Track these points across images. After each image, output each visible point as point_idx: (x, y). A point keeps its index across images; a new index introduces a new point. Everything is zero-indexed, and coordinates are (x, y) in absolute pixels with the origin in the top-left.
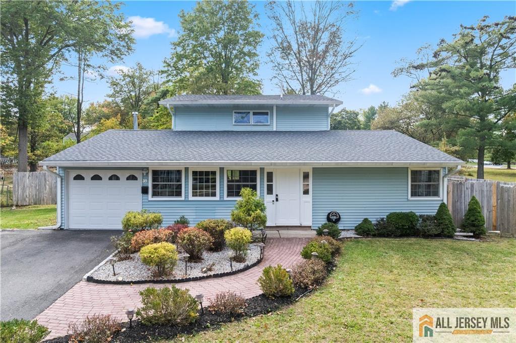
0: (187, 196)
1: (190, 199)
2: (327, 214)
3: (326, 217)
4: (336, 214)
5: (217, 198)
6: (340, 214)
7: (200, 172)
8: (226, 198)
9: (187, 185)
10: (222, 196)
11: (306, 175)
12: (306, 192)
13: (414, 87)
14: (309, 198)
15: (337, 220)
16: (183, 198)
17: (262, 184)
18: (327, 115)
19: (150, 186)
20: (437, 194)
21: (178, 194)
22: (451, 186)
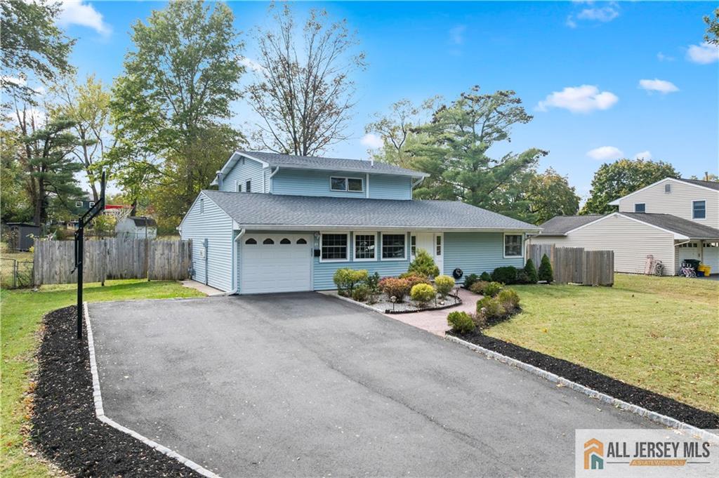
0: (352, 258)
1: (354, 261)
2: (453, 270)
3: (453, 273)
4: (460, 271)
5: (375, 259)
6: (462, 270)
7: (361, 236)
8: (382, 259)
9: (351, 248)
10: (379, 258)
11: (439, 238)
12: (439, 253)
13: (409, 151)
14: (441, 257)
15: (461, 275)
16: (348, 260)
17: (409, 247)
18: (410, 186)
19: (321, 249)
20: (520, 253)
21: (344, 256)
22: (528, 248)
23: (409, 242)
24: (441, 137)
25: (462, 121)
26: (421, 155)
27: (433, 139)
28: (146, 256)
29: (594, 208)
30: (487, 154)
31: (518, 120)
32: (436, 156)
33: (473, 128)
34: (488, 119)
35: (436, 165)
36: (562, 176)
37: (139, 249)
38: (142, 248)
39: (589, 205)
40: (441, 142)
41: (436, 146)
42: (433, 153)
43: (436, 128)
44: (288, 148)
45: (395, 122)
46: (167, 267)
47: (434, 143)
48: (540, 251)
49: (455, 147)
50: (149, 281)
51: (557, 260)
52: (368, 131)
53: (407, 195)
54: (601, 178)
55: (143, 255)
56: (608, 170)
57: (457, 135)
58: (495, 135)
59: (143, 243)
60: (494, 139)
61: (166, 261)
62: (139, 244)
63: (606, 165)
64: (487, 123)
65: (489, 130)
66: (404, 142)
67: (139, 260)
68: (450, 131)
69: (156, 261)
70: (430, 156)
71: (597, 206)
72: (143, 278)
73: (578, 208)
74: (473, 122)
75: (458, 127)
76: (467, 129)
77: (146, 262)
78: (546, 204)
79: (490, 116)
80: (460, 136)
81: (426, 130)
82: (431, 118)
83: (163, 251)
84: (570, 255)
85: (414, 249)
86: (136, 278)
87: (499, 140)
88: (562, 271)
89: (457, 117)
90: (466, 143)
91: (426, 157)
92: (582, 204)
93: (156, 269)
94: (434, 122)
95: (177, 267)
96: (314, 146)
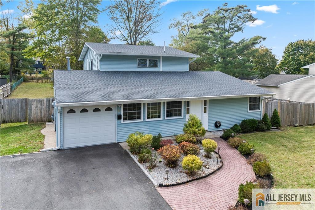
0: (144, 119)
1: (146, 121)
2: (215, 123)
3: (214, 124)
4: (219, 123)
5: (161, 118)
6: (221, 122)
7: (151, 103)
8: (166, 118)
9: (144, 112)
10: (164, 117)
11: (205, 102)
12: (205, 112)
13: (190, 38)
14: (206, 115)
15: (220, 125)
16: (142, 120)
17: (185, 108)
18: (188, 63)
19: (122, 114)
20: (259, 109)
21: (139, 118)
22: (264, 104)
23: (185, 106)
24: (207, 30)
25: (218, 22)
26: (196, 40)
27: (202, 31)
28: (27, 108)
29: (285, 65)
30: (231, 39)
31: (249, 21)
32: (204, 41)
33: (224, 25)
34: (232, 21)
35: (204, 45)
36: (269, 48)
37: (22, 104)
38: (24, 104)
39: (282, 63)
40: (206, 33)
41: (204, 35)
42: (203, 39)
43: (204, 26)
44: (127, 38)
45: (184, 23)
46: (39, 115)
47: (203, 34)
48: (272, 106)
49: (214, 36)
50: (29, 123)
51: (282, 111)
52: (170, 28)
53: (186, 68)
54: (289, 50)
55: (25, 108)
56: (293, 46)
57: (215, 29)
58: (236, 29)
59: (24, 101)
60: (235, 31)
61: (39, 112)
62: (22, 102)
63: (291, 43)
64: (231, 23)
65: (233, 27)
66: (188, 33)
67: (22, 111)
68: (212, 27)
69: (33, 111)
70: (201, 40)
71: (286, 64)
72: (25, 121)
73: (276, 64)
74: (224, 22)
75: (216, 25)
76: (220, 26)
77: (27, 112)
78: (260, 63)
79: (233, 19)
80: (217, 30)
81: (199, 27)
82: (202, 21)
83: (37, 105)
84: (290, 107)
85: (188, 110)
86: (21, 122)
87: (237, 32)
88: (285, 118)
89: (216, 20)
90: (220, 33)
91: (199, 41)
92: (278, 63)
93: (33, 116)
94: (203, 23)
95: (46, 114)
96: (140, 36)
